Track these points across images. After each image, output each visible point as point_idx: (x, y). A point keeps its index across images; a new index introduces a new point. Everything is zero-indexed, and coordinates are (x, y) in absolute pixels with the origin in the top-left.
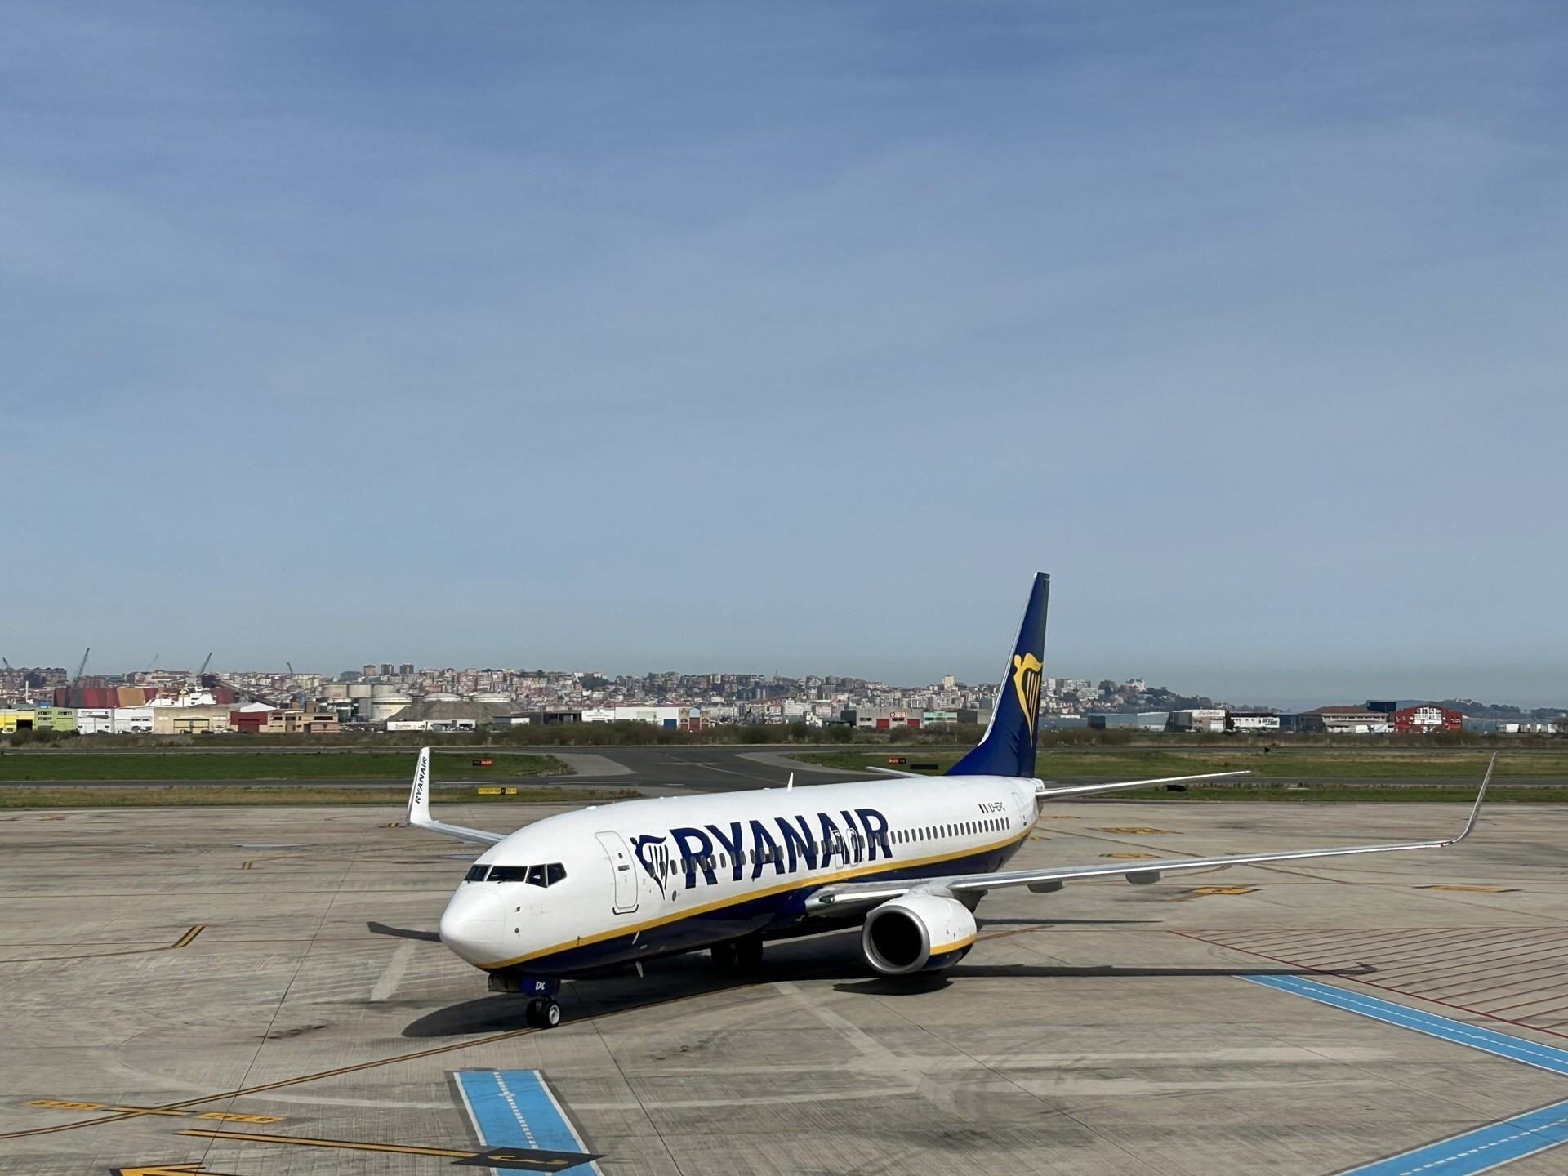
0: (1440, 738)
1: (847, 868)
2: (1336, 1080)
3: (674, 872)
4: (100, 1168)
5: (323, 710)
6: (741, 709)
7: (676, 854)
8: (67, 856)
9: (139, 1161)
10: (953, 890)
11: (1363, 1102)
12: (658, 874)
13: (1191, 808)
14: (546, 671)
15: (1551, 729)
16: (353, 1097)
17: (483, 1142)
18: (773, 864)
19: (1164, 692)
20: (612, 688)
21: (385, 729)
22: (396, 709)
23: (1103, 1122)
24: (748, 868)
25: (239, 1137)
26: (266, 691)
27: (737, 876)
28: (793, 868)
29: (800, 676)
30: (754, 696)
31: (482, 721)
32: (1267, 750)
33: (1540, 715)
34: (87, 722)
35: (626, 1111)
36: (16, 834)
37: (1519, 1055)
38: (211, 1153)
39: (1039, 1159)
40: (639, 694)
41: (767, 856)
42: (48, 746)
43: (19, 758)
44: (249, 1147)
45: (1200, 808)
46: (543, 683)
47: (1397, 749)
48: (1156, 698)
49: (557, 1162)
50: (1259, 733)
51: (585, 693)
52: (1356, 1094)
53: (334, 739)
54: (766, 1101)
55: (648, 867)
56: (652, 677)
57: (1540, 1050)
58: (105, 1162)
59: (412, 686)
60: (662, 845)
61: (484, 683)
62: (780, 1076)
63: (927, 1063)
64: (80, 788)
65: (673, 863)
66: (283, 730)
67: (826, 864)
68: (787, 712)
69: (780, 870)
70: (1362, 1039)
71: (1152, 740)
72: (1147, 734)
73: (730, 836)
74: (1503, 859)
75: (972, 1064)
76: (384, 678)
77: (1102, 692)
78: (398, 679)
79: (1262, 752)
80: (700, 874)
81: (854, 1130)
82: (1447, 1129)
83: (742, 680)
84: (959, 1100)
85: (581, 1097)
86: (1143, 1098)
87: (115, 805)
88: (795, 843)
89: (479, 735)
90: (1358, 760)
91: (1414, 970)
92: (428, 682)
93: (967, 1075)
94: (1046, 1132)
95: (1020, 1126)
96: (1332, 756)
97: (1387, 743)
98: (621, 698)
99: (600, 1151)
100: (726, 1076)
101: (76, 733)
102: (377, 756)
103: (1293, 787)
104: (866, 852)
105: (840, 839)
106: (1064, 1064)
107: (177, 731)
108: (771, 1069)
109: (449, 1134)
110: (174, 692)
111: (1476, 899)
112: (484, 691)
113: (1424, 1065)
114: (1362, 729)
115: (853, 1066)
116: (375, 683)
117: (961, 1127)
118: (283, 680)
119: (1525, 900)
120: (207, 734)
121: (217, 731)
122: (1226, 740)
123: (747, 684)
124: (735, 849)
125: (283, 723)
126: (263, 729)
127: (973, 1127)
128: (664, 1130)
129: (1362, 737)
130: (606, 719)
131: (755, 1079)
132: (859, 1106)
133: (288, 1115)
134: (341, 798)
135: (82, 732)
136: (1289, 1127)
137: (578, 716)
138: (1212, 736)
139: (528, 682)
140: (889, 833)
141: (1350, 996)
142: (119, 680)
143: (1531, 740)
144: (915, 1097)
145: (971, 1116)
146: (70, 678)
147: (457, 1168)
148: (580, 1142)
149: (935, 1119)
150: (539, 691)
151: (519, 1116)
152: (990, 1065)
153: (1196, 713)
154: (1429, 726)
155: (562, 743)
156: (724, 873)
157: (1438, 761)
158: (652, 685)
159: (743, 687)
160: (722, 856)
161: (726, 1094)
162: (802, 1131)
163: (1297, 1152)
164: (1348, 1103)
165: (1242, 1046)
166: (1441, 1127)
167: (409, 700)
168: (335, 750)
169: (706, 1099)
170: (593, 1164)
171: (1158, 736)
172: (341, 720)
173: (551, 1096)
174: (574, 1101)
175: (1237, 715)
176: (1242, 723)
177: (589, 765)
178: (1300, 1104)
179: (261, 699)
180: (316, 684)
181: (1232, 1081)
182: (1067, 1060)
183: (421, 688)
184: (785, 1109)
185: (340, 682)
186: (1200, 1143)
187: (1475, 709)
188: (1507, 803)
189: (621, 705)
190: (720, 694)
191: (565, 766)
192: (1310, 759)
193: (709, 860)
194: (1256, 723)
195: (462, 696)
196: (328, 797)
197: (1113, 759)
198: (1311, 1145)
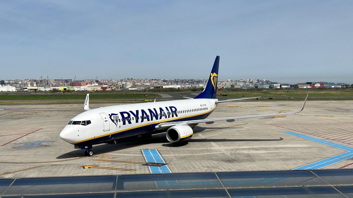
0: (320, 89)
1: (166, 119)
2: (299, 150)
3: (120, 121)
4: (80, 166)
5: (117, 86)
6: (192, 86)
7: (120, 117)
8: (73, 112)
9: (87, 165)
10: (188, 124)
11: (305, 154)
12: (115, 122)
13: (274, 102)
14: (156, 79)
15: (340, 87)
16: (124, 154)
17: (147, 161)
18: (147, 119)
19: (269, 81)
20: (168, 82)
21: (128, 90)
22: (130, 86)
23: (257, 158)
24: (140, 120)
25: (104, 161)
26: (107, 83)
27: (137, 121)
28: (152, 119)
29: (202, 79)
30: (194, 83)
31: (145, 88)
32: (288, 91)
33: (338, 84)
34: (76, 89)
35: (172, 156)
36: (64, 108)
37: (334, 146)
38: (100, 163)
39: (245, 164)
40: (173, 83)
41: (145, 117)
42: (69, 93)
43: (65, 95)
44: (106, 162)
45: (276, 102)
46: (156, 81)
47: (311, 91)
48: (267, 82)
49: (160, 165)
50: (286, 88)
51: (164, 83)
52: (303, 153)
53: (119, 91)
54: (197, 154)
55: (113, 121)
56: (175, 80)
57: (338, 145)
58: (82, 165)
59: (133, 82)
60: (117, 116)
61: (146, 81)
62: (199, 150)
63: (225, 148)
64: (75, 100)
65: (119, 119)
66: (110, 90)
67: (161, 118)
68: (200, 86)
69: (148, 120)
70: (304, 143)
71: (267, 90)
72: (265, 89)
73: (135, 113)
74: (331, 110)
75: (234, 148)
76: (128, 81)
77: (257, 81)
78: (130, 81)
79: (287, 92)
80: (127, 122)
81: (212, 159)
82: (320, 159)
83: (192, 80)
84: (231, 154)
85: (164, 154)
86: (265, 154)
87: (81, 103)
88: (153, 114)
89: (145, 91)
90: (304, 93)
91: (315, 131)
92: (136, 81)
93: (233, 150)
94: (247, 160)
95: (242, 159)
96: (300, 92)
97: (310, 90)
98: (170, 84)
99: (168, 163)
100: (189, 150)
101: (74, 91)
102: (127, 94)
103: (292, 98)
104: (171, 116)
105: (164, 113)
106: (250, 148)
107: (92, 90)
108: (198, 149)
109: (141, 160)
110: (91, 83)
111: (326, 118)
112: (146, 83)
113: (316, 147)
114: (305, 87)
115: (212, 148)
116: (126, 81)
117: (232, 159)
118: (110, 81)
119: (335, 118)
120: (97, 91)
121: (99, 90)
122: (280, 90)
123: (192, 81)
124: (137, 116)
125: (110, 89)
126: (107, 90)
127: (234, 159)
128: (178, 159)
129: (305, 89)
130: (167, 88)
131: (194, 151)
132: (213, 155)
133: (113, 157)
134: (121, 102)
135: (75, 90)
136: (291, 159)
137: (162, 87)
138: (278, 89)
139: (153, 81)
140: (177, 112)
141: (302, 135)
142: (81, 81)
143: (336, 89)
144: (223, 154)
145: (233, 157)
146: (73, 81)
147: (142, 166)
148: (164, 162)
149: (227, 157)
150: (155, 83)
151: (153, 157)
152: (237, 148)
153: (275, 85)
154: (318, 87)
155: (160, 92)
156: (133, 121)
157: (319, 93)
158: (175, 81)
159: (192, 82)
160: (133, 118)
161: (190, 153)
162: (203, 160)
163: (292, 163)
164: (302, 154)
165: (283, 144)
166: (319, 159)
167: (132, 84)
168: (119, 93)
169: (186, 154)
170: (166, 165)
171: (267, 89)
172: (120, 88)
173: (159, 153)
174: (163, 154)
175: (282, 85)
176: (283, 86)
177: (164, 96)
178: (293, 154)
179: (106, 84)
180: (116, 82)
181: (281, 151)
182: (250, 147)
183: (134, 82)
184: (200, 156)
185: (120, 81)
186: (275, 161)
187: (326, 83)
188: (332, 100)
189: (170, 85)
190: (188, 83)
191: (160, 96)
192: (296, 93)
193: (129, 119)
194: (286, 86)
195: (142, 83)
196: (118, 102)
197: (259, 93)
198: (295, 162)
